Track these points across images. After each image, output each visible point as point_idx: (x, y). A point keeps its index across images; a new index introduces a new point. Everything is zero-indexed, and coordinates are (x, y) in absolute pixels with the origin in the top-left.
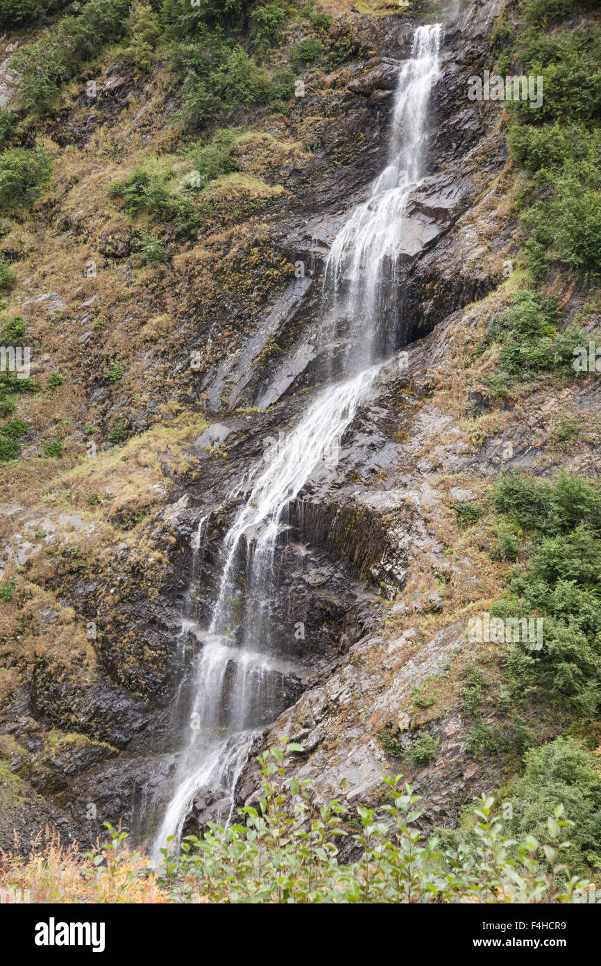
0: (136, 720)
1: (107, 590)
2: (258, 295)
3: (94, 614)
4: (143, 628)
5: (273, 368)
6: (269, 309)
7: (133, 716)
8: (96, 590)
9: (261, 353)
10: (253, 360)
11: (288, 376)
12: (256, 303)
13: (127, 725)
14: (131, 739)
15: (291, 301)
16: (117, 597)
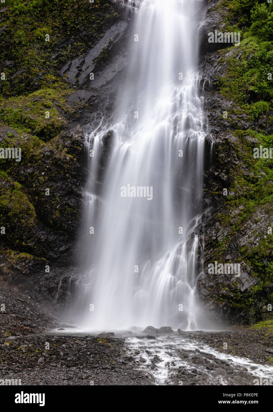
0: (61, 246)
1: (40, 173)
2: (97, 27)
3: (31, 186)
4: (64, 196)
5: (103, 66)
6: (102, 35)
7: (59, 244)
8: (33, 173)
9: (98, 57)
10: (93, 60)
11: (112, 72)
12: (95, 30)
13: (56, 249)
14: (59, 257)
15: (115, 32)
16: (46, 178)
